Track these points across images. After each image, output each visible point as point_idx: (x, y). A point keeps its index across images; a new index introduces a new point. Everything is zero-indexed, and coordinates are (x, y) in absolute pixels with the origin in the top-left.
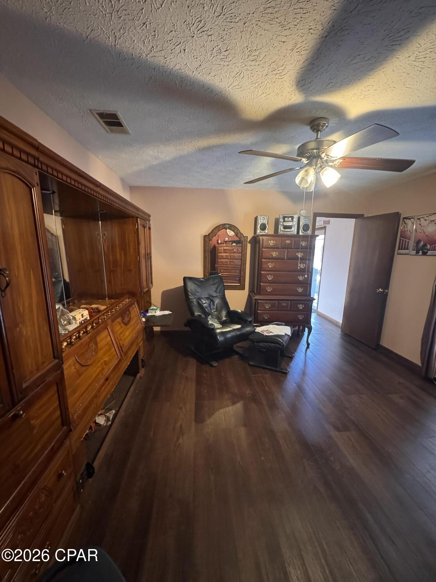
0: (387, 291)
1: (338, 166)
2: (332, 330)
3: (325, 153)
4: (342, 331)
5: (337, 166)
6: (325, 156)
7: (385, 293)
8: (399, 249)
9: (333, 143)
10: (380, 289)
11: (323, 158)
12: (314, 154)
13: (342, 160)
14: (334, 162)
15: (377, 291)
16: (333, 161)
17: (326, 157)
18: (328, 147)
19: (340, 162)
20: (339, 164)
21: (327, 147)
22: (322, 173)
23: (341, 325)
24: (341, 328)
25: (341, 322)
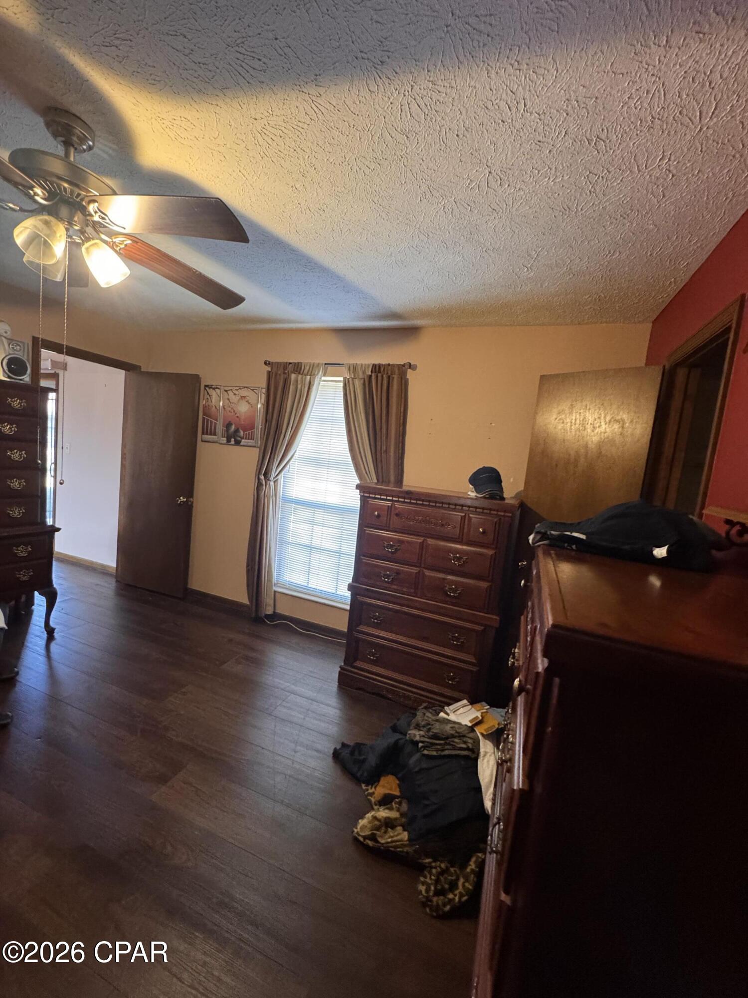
0: (192, 499)
1: (120, 250)
2: (97, 585)
3: (96, 204)
4: (117, 581)
5: (118, 249)
6: (96, 212)
7: (190, 503)
8: (203, 433)
9: (109, 191)
10: (181, 498)
11: (91, 215)
12: (66, 192)
13: (129, 242)
14: (113, 237)
15: (178, 501)
16: (112, 234)
17: (98, 215)
18: (100, 195)
19: (125, 243)
20: (122, 246)
21: (98, 194)
22: (87, 249)
23: (115, 572)
24: (116, 577)
25: (114, 565)
